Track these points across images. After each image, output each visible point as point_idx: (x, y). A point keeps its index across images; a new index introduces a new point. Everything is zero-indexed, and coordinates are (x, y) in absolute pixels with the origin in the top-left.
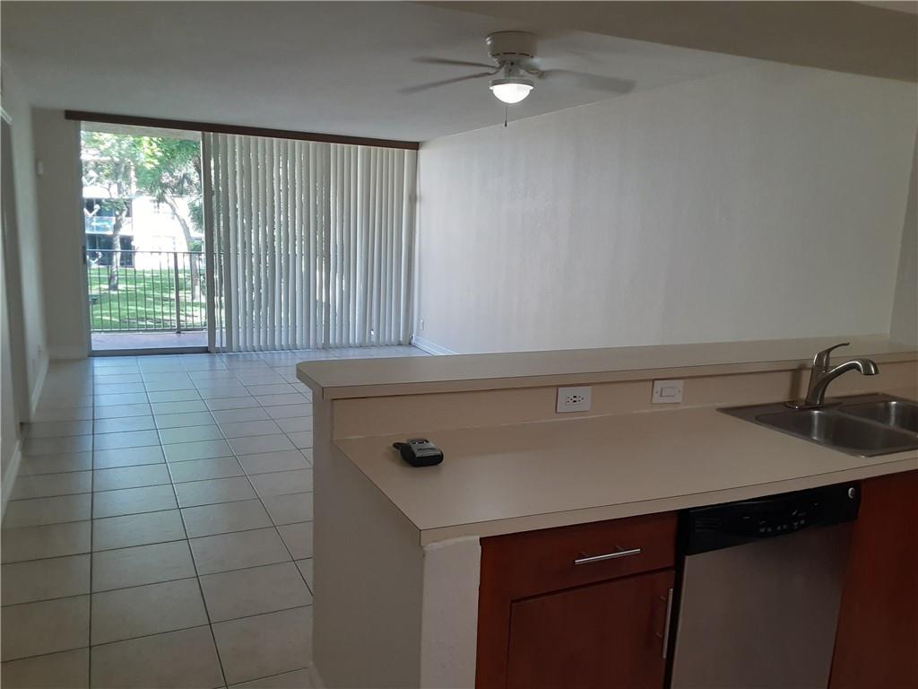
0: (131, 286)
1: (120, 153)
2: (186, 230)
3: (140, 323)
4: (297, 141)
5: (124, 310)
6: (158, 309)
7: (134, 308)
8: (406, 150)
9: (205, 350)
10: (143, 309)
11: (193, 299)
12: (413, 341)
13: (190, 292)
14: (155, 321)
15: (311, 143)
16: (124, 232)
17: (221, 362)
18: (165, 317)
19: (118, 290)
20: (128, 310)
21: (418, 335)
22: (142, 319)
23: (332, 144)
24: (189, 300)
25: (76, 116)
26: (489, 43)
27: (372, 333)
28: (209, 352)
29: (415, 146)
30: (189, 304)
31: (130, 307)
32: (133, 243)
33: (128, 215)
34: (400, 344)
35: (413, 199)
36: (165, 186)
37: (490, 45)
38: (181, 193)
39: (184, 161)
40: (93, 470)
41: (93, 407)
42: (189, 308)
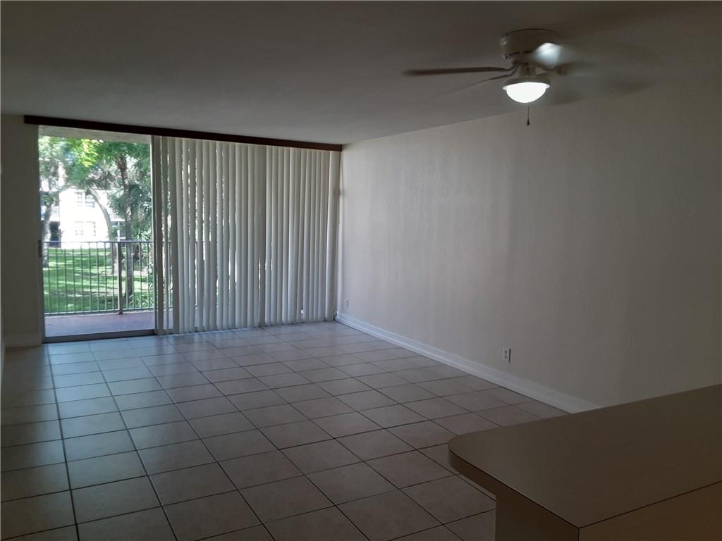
0: (61, 264)
1: (52, 155)
2: (107, 216)
3: (69, 296)
4: (237, 144)
5: (54, 284)
6: (86, 283)
7: (64, 282)
8: (331, 152)
9: (152, 333)
10: (72, 283)
11: (113, 272)
12: (338, 317)
13: (111, 267)
14: (84, 293)
15: (250, 145)
16: (53, 218)
17: (169, 344)
18: (93, 290)
19: (49, 267)
20: (58, 284)
21: (342, 311)
22: (71, 293)
23: (267, 146)
24: (109, 274)
25: (35, 121)
26: (505, 43)
27: (302, 312)
28: (156, 335)
29: (339, 148)
30: (110, 278)
31: (60, 282)
32: (60, 228)
33: (57, 204)
34: (325, 321)
35: (337, 193)
36: (91, 182)
37: (505, 45)
38: (106, 187)
39: (109, 162)
40: (70, 490)
41: (56, 403)
42: (111, 281)
